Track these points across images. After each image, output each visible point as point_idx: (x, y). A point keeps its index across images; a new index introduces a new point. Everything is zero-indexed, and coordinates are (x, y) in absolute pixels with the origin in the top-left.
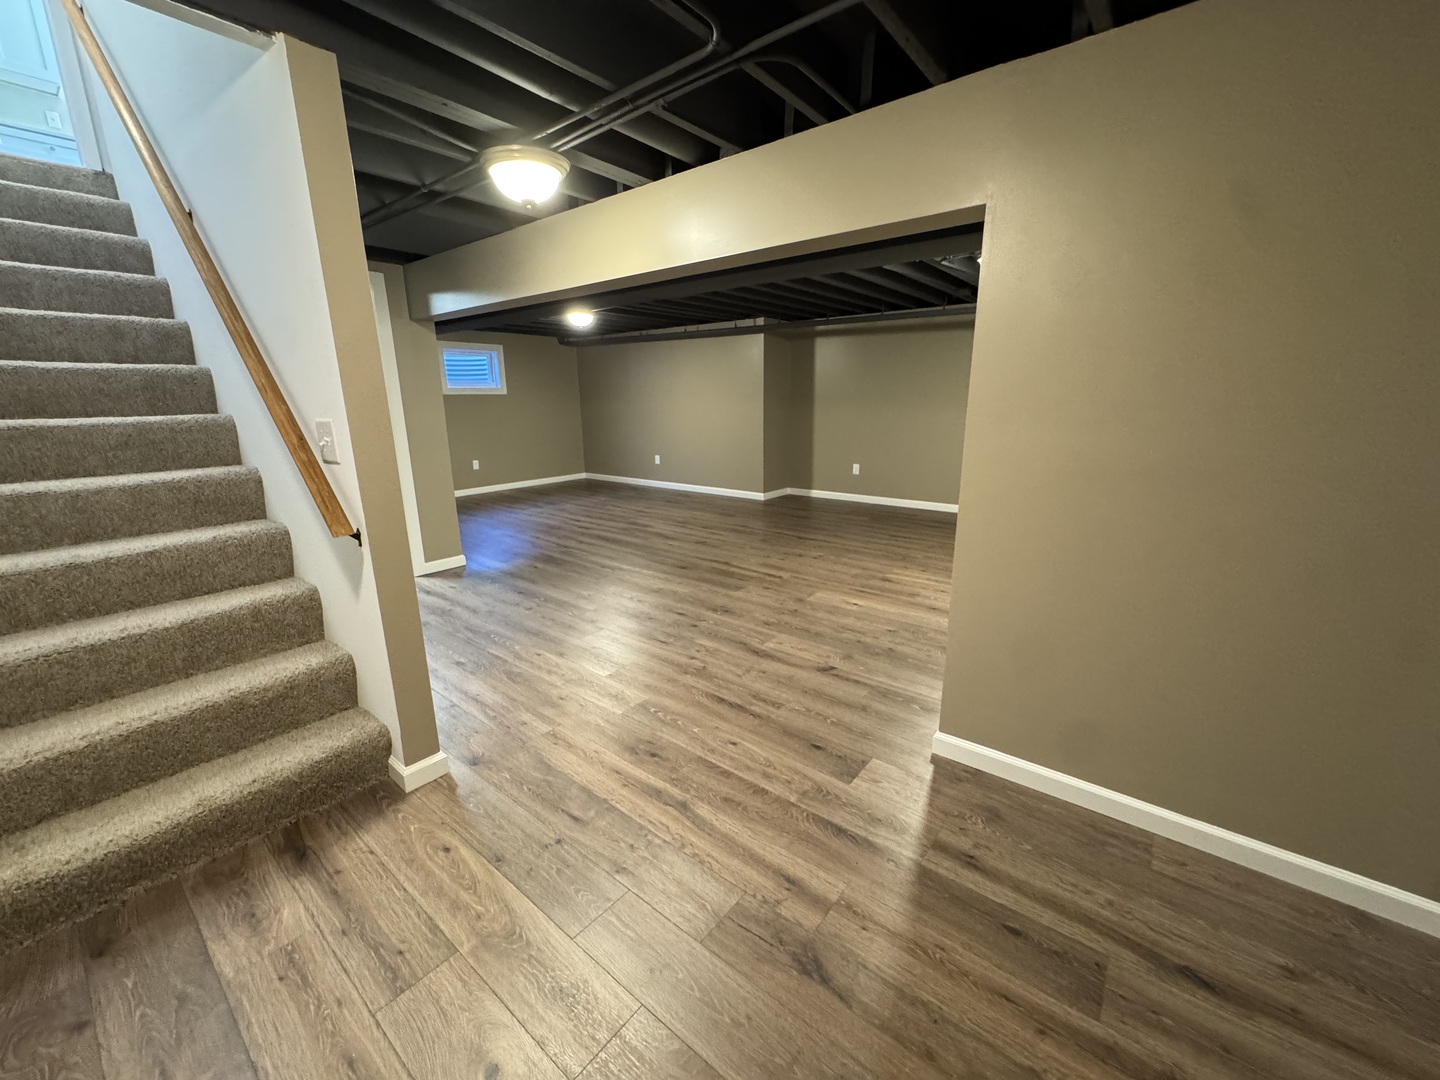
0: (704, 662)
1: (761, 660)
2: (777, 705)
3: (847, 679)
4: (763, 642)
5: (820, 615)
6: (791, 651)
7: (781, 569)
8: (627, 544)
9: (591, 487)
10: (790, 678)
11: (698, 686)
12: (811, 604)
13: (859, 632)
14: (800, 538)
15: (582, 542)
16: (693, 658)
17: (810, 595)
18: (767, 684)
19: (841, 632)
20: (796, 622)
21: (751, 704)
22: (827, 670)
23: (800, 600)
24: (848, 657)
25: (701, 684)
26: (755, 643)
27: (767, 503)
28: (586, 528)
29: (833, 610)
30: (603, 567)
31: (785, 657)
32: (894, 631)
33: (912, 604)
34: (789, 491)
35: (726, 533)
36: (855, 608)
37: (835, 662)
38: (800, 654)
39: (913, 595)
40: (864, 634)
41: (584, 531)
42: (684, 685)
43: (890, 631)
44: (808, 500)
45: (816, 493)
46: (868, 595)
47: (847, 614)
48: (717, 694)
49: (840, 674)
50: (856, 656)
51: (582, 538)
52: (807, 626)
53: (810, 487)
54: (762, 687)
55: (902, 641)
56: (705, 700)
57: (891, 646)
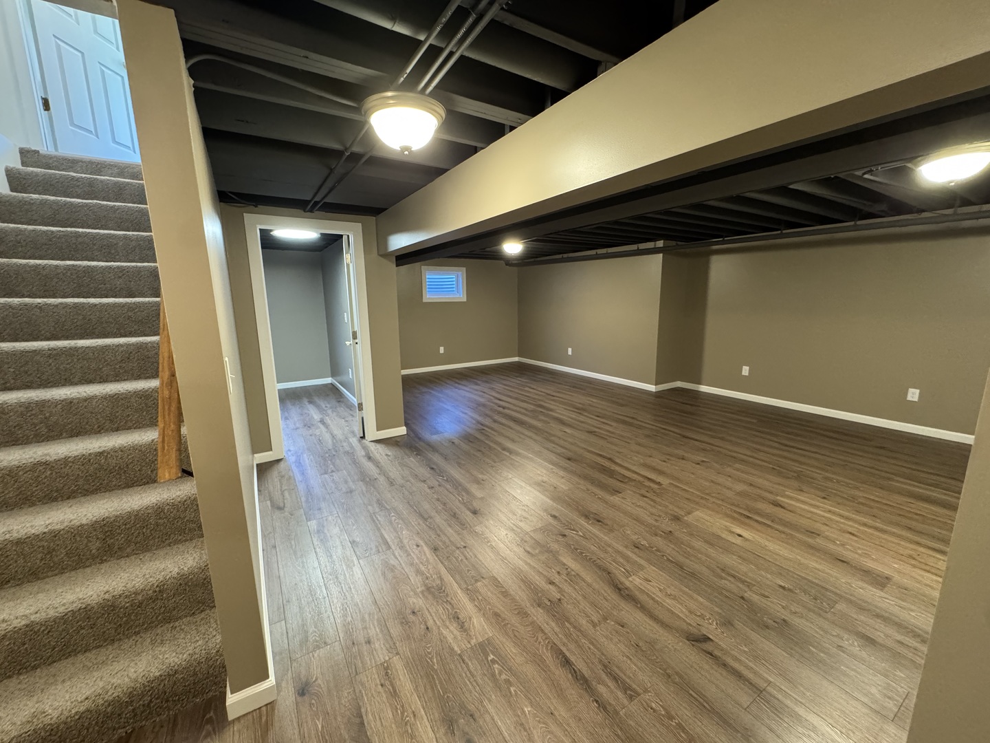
0: (561, 591)
1: (623, 604)
2: (630, 692)
3: (725, 665)
4: (628, 574)
5: (698, 544)
6: (659, 596)
7: (661, 473)
8: (530, 427)
9: (520, 369)
10: (652, 643)
11: (547, 629)
12: (688, 525)
13: (743, 582)
14: (684, 437)
15: (495, 421)
16: (552, 583)
17: (689, 513)
18: (622, 647)
19: (722, 578)
20: (669, 549)
21: (600, 681)
22: (699, 640)
23: (676, 518)
24: (727, 623)
25: (550, 626)
26: (619, 573)
27: (658, 395)
28: (504, 408)
29: (714, 540)
30: (504, 449)
31: (650, 604)
32: (790, 590)
33: (812, 547)
34: (679, 384)
35: (614, 424)
36: (738, 541)
37: (711, 628)
38: (669, 602)
39: (813, 533)
40: (749, 585)
41: (501, 409)
42: (533, 623)
43: (783, 588)
44: (696, 394)
45: (704, 388)
46: (755, 524)
47: (727, 548)
48: (564, 649)
49: (717, 653)
50: (739, 625)
51: (496, 417)
52: (681, 559)
53: (699, 382)
54: (616, 650)
55: (800, 609)
56: (548, 656)
57: (785, 615)
